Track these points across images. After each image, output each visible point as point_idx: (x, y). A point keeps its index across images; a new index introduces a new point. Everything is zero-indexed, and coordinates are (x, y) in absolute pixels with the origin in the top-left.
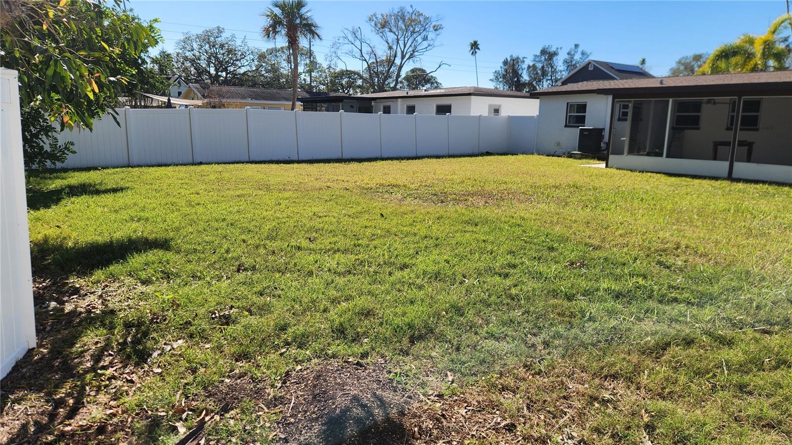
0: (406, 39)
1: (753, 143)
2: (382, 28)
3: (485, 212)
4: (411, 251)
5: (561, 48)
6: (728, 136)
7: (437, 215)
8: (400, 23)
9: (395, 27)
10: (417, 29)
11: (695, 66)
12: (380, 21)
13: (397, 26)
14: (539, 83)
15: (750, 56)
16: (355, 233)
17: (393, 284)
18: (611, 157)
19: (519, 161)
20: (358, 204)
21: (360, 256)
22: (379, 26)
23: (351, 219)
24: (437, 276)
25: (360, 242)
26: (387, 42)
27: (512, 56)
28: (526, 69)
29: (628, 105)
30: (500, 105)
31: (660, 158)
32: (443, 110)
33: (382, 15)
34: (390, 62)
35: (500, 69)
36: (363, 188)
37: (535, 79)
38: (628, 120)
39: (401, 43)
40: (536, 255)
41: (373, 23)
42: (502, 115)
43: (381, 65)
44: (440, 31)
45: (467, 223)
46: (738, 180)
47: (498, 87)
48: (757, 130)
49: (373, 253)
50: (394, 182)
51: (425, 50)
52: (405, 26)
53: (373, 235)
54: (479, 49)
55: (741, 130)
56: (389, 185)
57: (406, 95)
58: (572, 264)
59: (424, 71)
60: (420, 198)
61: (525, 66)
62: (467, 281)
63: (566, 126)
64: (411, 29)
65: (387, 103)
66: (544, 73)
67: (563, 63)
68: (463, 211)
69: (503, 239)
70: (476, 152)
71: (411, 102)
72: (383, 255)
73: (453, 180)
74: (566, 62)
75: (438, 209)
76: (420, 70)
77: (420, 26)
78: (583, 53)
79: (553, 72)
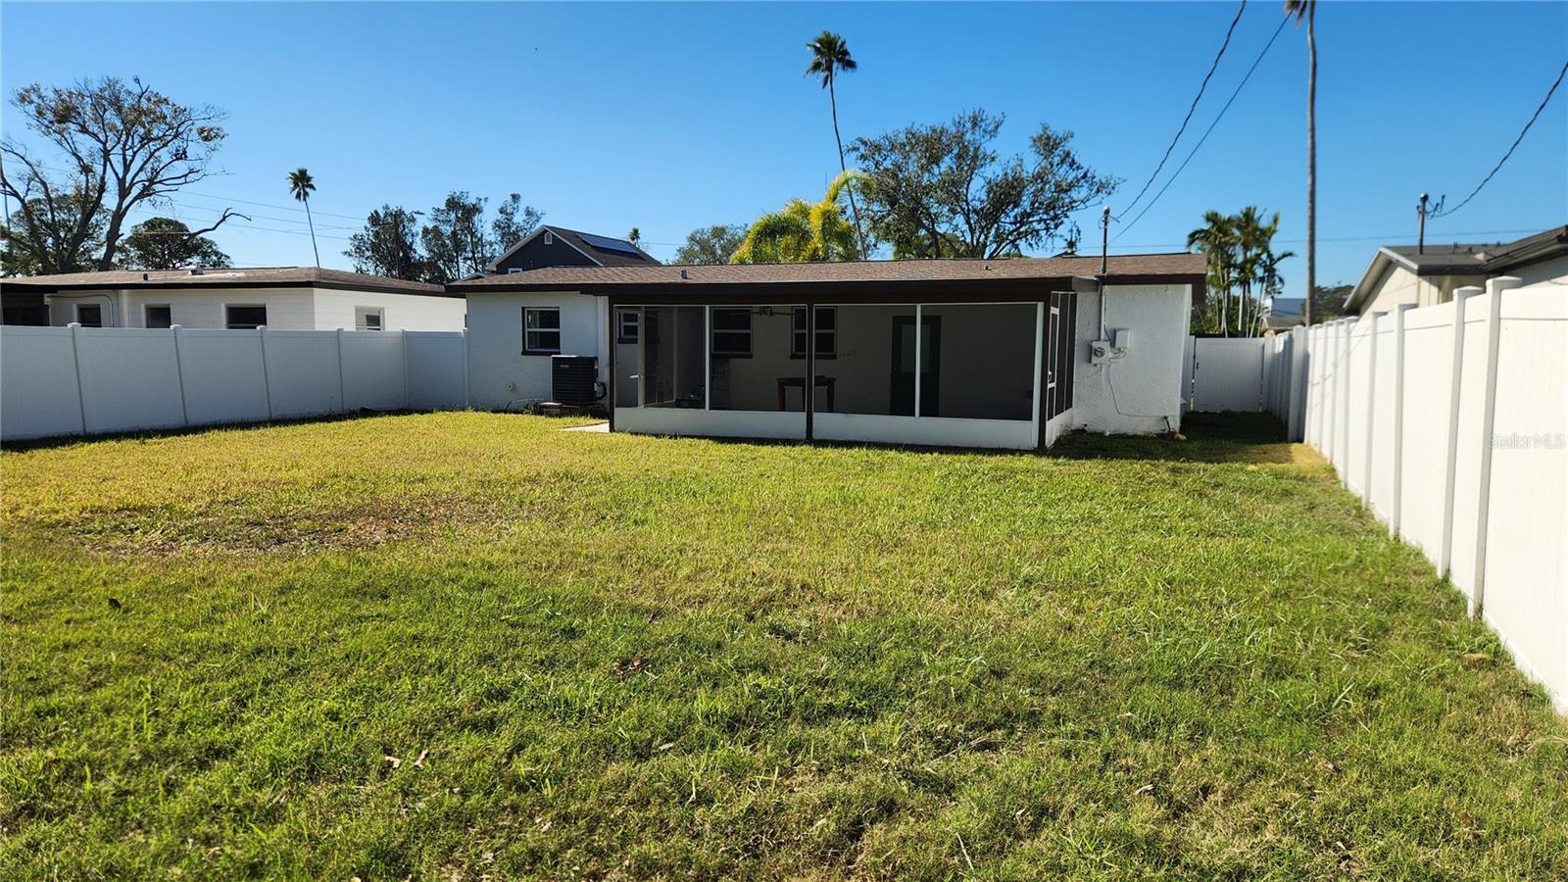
0: (129, 153)
1: (834, 379)
2: (59, 122)
3: (397, 560)
4: (224, 703)
5: (486, 199)
6: (798, 368)
7: (277, 583)
8: (107, 115)
9: (96, 121)
10: (155, 133)
11: (717, 246)
12: (53, 104)
13: (99, 119)
14: (450, 265)
15: (804, 236)
16: (33, 674)
17: (185, 822)
18: (618, 412)
19: (439, 426)
20: (33, 576)
21: (62, 751)
22: (50, 116)
23: (15, 628)
24: (313, 768)
25: (54, 700)
26: (74, 154)
27: (387, 207)
28: (420, 236)
29: (636, 315)
30: (382, 309)
31: (702, 410)
32: (247, 317)
33: (56, 91)
34: (89, 203)
35: (364, 233)
36: (42, 525)
37: (441, 256)
38: (639, 342)
39: (116, 159)
40: (541, 654)
41: (31, 109)
42: (387, 330)
43: (60, 208)
44: (217, 141)
45: (363, 592)
46: (823, 443)
47: (364, 268)
48: (834, 357)
49: (102, 732)
50: (134, 500)
51: (182, 180)
52: (123, 122)
53: (95, 670)
54: (312, 187)
55: (817, 357)
56: (120, 510)
57: (142, 281)
58: (625, 664)
59: (182, 227)
60: (217, 537)
61: (418, 228)
62: (397, 762)
63: (525, 353)
64: (141, 131)
65: (90, 300)
66: (459, 246)
67: (494, 228)
68: (343, 563)
69: (458, 626)
70: (337, 409)
71: (159, 299)
72: (139, 728)
73: (295, 482)
74: (499, 226)
75: (270, 566)
76: (169, 223)
77: (163, 126)
78: (529, 213)
79: (475, 245)
